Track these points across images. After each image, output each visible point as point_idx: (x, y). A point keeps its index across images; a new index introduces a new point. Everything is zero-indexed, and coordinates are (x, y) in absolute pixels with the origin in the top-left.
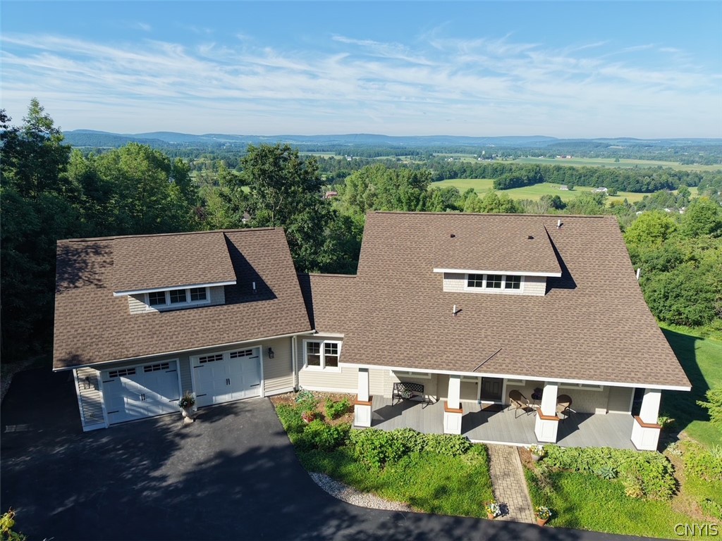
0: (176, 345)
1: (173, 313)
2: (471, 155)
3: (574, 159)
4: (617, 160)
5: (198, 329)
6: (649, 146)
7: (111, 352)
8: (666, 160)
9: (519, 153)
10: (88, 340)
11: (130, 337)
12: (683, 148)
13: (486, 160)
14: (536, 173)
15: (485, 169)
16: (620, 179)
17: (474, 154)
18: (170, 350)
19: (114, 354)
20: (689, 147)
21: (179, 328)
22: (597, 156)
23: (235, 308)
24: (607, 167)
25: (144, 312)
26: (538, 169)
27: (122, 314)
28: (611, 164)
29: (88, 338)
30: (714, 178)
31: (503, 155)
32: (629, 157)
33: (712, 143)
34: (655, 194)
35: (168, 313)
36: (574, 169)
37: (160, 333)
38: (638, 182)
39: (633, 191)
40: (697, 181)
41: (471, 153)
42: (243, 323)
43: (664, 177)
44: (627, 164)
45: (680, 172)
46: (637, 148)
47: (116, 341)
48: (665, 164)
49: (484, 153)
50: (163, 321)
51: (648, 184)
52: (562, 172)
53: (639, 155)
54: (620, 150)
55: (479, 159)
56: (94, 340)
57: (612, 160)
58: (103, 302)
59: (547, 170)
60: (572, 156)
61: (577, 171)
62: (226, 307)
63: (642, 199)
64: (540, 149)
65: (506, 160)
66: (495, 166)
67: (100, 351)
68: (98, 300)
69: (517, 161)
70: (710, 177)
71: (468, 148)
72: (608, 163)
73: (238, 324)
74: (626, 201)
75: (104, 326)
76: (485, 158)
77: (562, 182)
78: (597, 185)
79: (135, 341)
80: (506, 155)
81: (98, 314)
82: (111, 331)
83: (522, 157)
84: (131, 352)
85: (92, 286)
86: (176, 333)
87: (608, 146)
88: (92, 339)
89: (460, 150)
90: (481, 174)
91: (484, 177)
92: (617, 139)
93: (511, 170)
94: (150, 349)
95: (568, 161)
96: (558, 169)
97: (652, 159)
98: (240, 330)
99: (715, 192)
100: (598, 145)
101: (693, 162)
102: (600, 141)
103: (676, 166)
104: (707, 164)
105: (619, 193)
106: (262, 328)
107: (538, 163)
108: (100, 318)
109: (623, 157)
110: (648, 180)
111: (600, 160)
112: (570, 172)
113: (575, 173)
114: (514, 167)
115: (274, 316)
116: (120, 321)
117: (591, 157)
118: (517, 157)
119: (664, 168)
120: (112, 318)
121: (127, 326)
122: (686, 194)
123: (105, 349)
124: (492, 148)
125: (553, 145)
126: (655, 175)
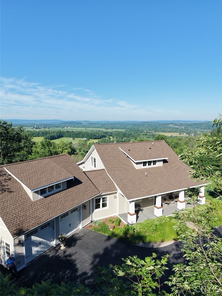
0: (60, 211)
1: (50, 197)
2: (30, 127)
3: (71, 128)
4: (86, 129)
5: (64, 202)
6: (94, 123)
7: (35, 222)
8: (100, 128)
9: (50, 126)
10: (21, 219)
11: (39, 212)
12: (104, 124)
13: (37, 129)
14: (60, 134)
15: (39, 133)
16: (89, 135)
17: (31, 127)
18: (59, 213)
19: (37, 222)
20: (106, 124)
21: (56, 203)
22: (79, 127)
23: (71, 189)
24: (83, 131)
25: (38, 199)
26: (60, 132)
27: (29, 202)
28: (85, 130)
29: (21, 218)
30: (115, 133)
31: (44, 127)
32: (89, 127)
33: (112, 123)
34: (102, 139)
35: (48, 197)
36: (73, 132)
37: (50, 207)
38: (95, 136)
39: (94, 139)
40: (111, 134)
41: (30, 126)
42: (78, 195)
43: (102, 134)
44: (89, 130)
45: (106, 132)
46: (91, 124)
47: (34, 216)
48: (101, 129)
49: (35, 126)
50: (48, 202)
51: (98, 136)
52: (69, 133)
53: (92, 126)
54: (86, 125)
55: (34, 129)
56: (24, 218)
57: (84, 129)
58: (16, 198)
59: (64, 132)
60: (70, 127)
61: (75, 132)
62: (68, 190)
63: (98, 141)
64: (58, 125)
65: (45, 129)
66: (43, 131)
67: (30, 223)
68: (13, 198)
69: (50, 129)
70: (114, 133)
71: (28, 125)
72: (83, 130)
73: (76, 196)
74: (93, 142)
75: (25, 210)
76: (36, 128)
77: (70, 137)
78: (83, 137)
79: (43, 214)
80: (45, 127)
81: (18, 205)
82: (29, 212)
83: (51, 128)
84: (44, 219)
85: (6, 192)
86: (57, 205)
87: (81, 123)
88: (22, 218)
89: (25, 125)
90: (37, 135)
91: (39, 136)
92: (83, 121)
93: (50, 133)
94: (51, 216)
95: (70, 129)
96: (68, 132)
97: (96, 128)
98: (78, 198)
99: (117, 138)
100: (78, 123)
101: (108, 129)
102: (78, 122)
103: (104, 130)
104: (112, 129)
105: (90, 140)
106: (85, 196)
107: (60, 130)
108: (20, 207)
109: (87, 127)
110: (98, 135)
111: (80, 128)
112: (72, 133)
113: (74, 133)
114: (51, 132)
115: (86, 190)
116: (30, 206)
117: (77, 127)
118: (49, 128)
119: (101, 131)
120: (26, 205)
121: (34, 208)
122: (110, 139)
123: (32, 221)
124: (38, 124)
125: (62, 123)
126: (99, 133)
